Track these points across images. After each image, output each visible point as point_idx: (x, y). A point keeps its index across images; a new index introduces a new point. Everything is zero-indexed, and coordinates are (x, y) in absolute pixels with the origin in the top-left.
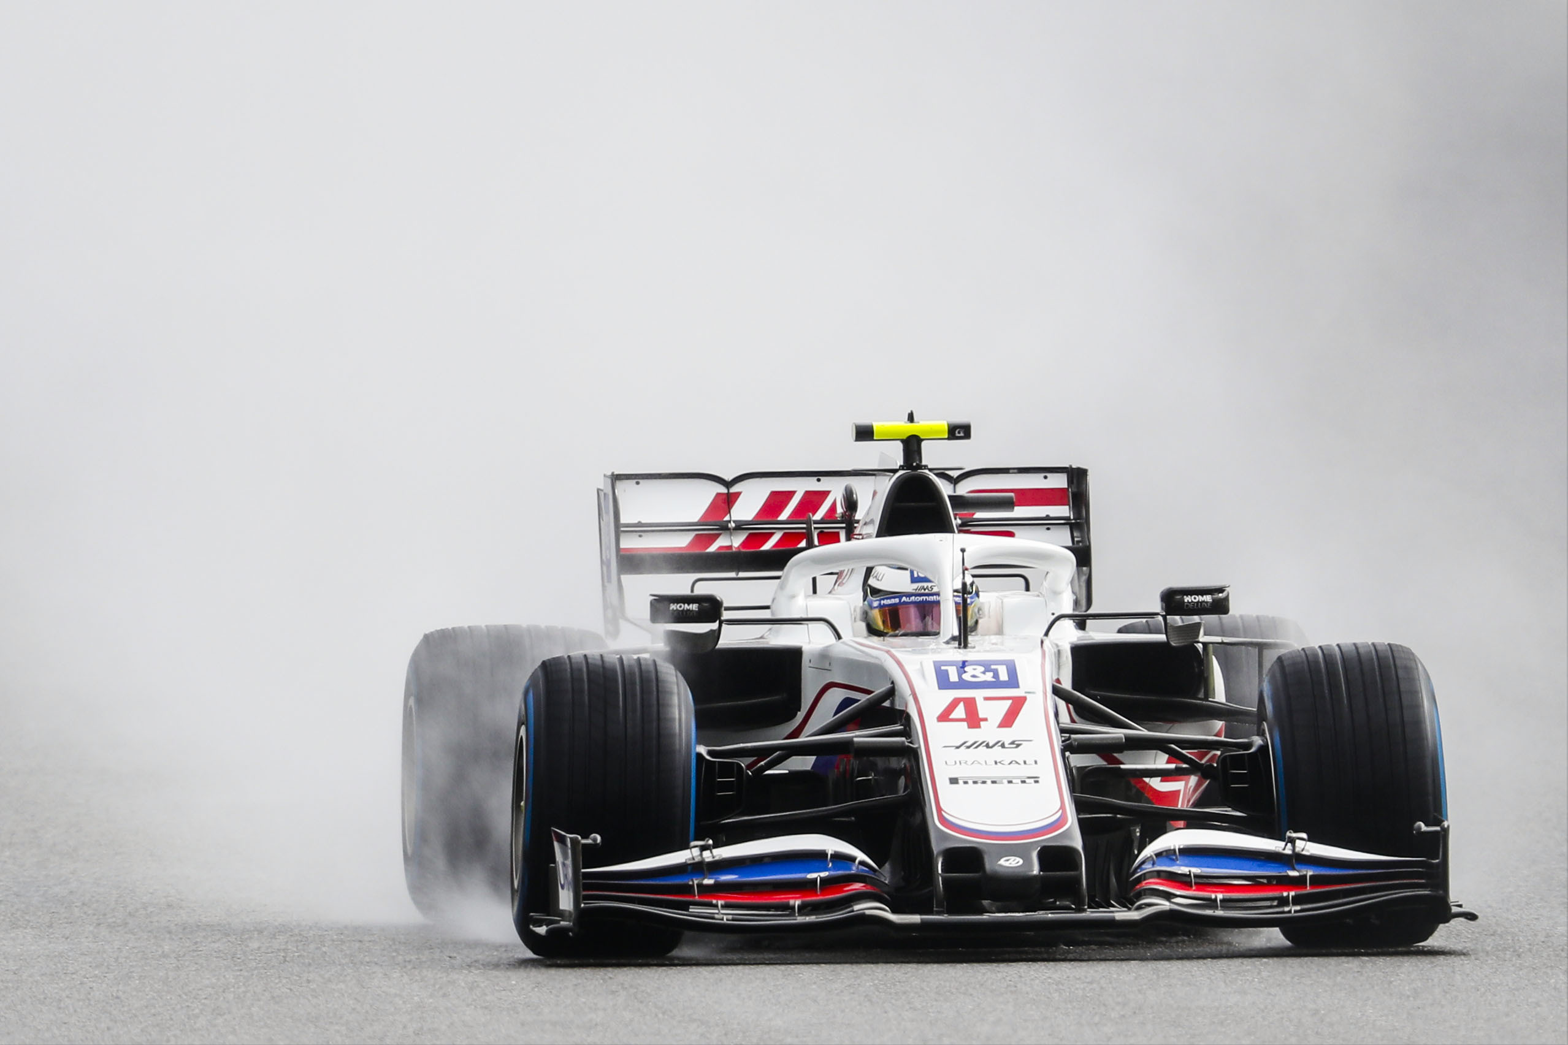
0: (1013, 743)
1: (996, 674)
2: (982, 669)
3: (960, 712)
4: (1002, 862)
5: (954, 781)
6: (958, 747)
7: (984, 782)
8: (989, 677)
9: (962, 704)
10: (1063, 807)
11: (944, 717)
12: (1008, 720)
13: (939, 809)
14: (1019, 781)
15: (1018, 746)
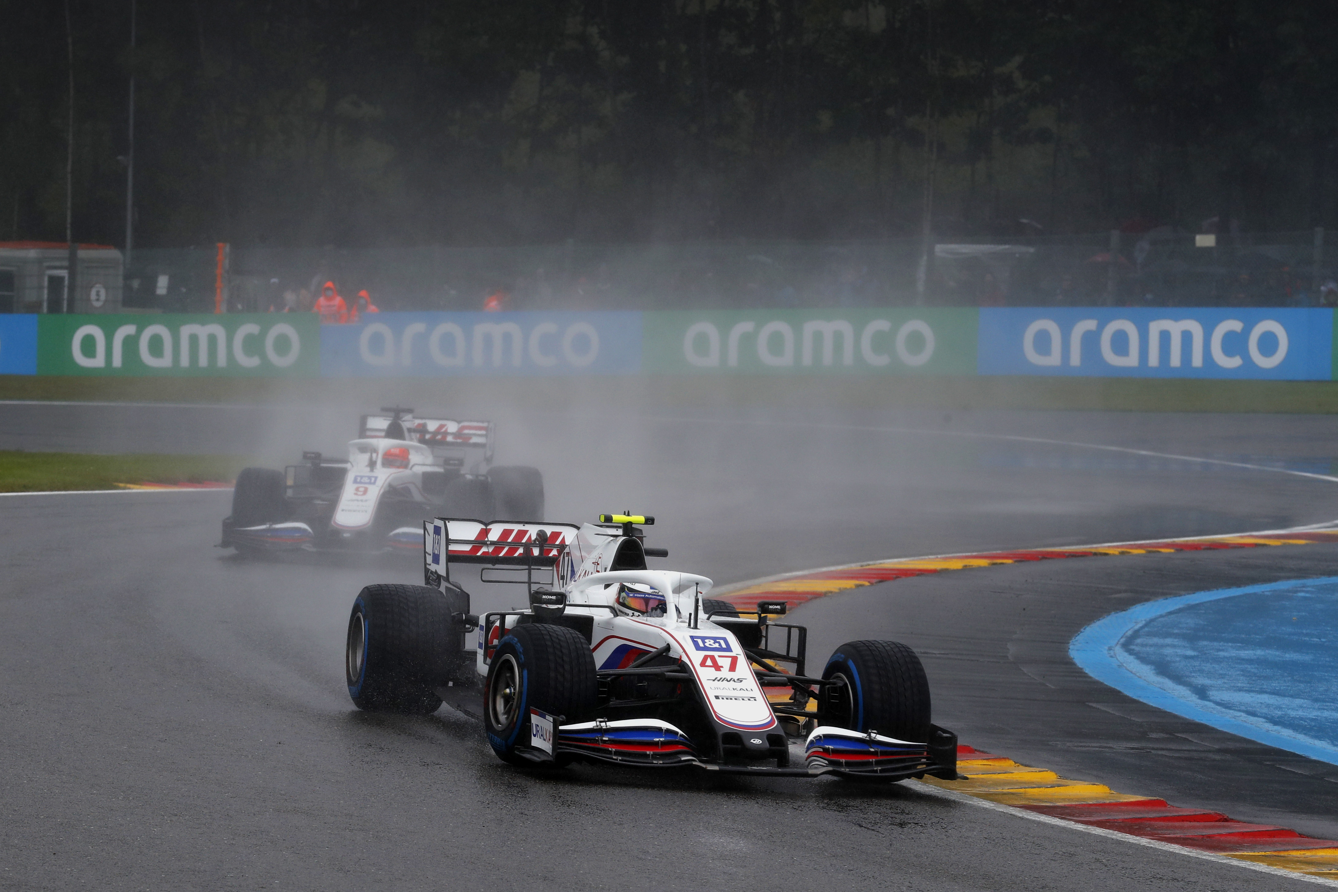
0: (738, 680)
1: (720, 645)
2: (713, 642)
3: (709, 662)
4: (752, 741)
5: (717, 697)
6: (714, 680)
7: (731, 699)
8: (717, 645)
9: (709, 659)
10: (771, 714)
11: (703, 664)
12: (733, 668)
13: (715, 712)
14: (747, 699)
15: (741, 681)
